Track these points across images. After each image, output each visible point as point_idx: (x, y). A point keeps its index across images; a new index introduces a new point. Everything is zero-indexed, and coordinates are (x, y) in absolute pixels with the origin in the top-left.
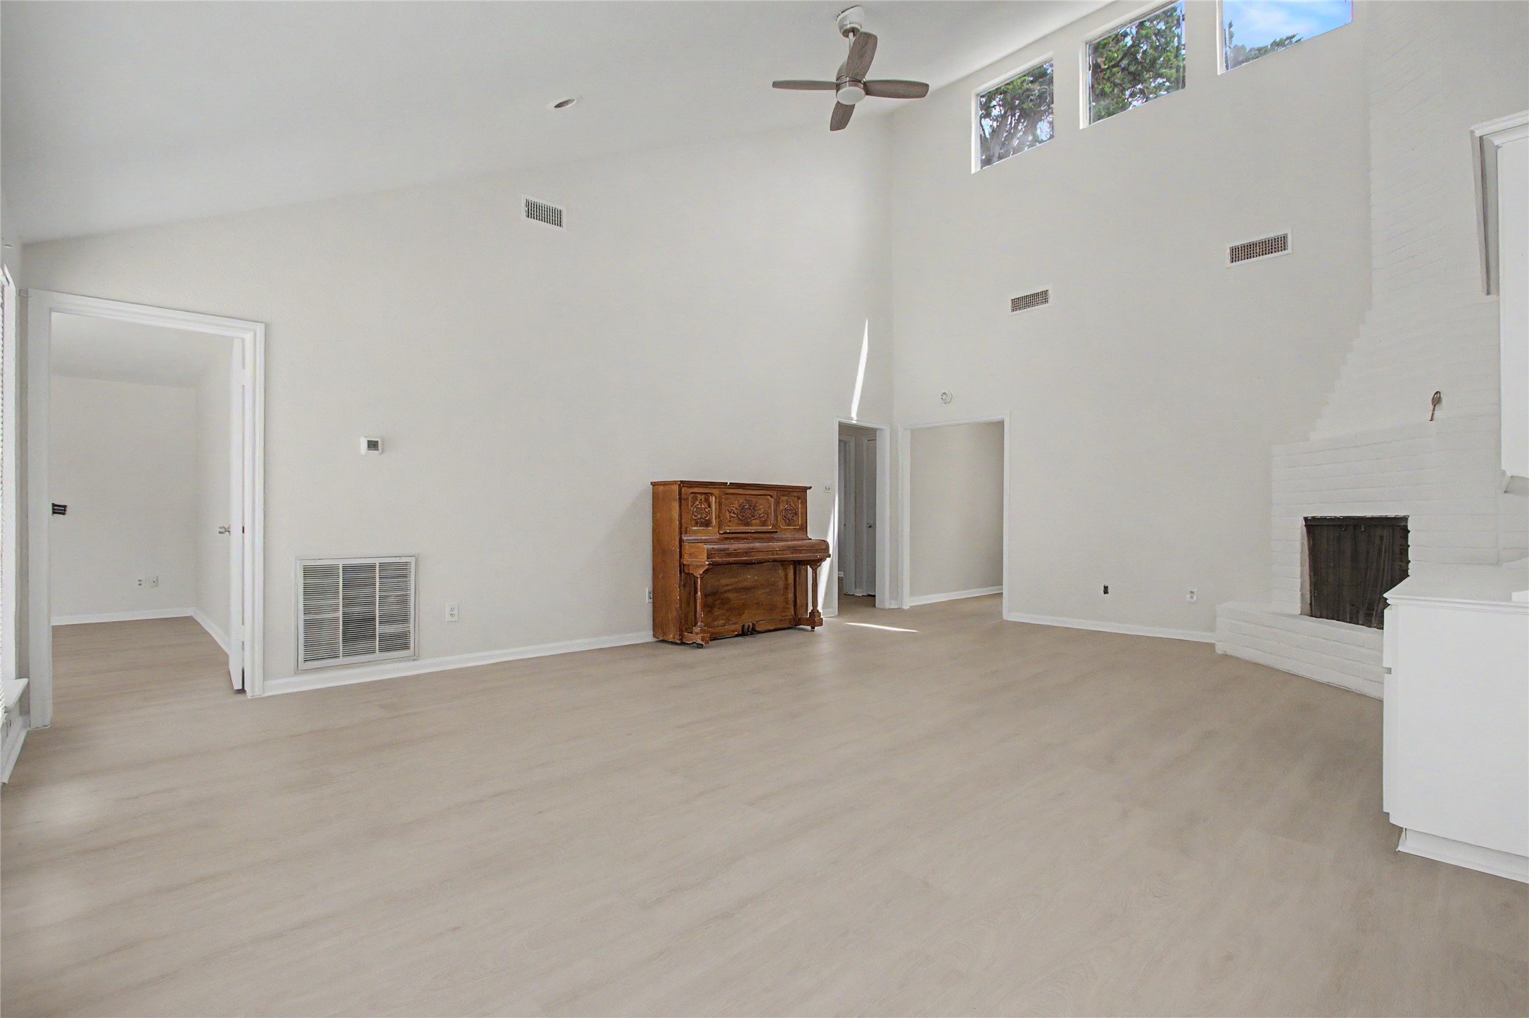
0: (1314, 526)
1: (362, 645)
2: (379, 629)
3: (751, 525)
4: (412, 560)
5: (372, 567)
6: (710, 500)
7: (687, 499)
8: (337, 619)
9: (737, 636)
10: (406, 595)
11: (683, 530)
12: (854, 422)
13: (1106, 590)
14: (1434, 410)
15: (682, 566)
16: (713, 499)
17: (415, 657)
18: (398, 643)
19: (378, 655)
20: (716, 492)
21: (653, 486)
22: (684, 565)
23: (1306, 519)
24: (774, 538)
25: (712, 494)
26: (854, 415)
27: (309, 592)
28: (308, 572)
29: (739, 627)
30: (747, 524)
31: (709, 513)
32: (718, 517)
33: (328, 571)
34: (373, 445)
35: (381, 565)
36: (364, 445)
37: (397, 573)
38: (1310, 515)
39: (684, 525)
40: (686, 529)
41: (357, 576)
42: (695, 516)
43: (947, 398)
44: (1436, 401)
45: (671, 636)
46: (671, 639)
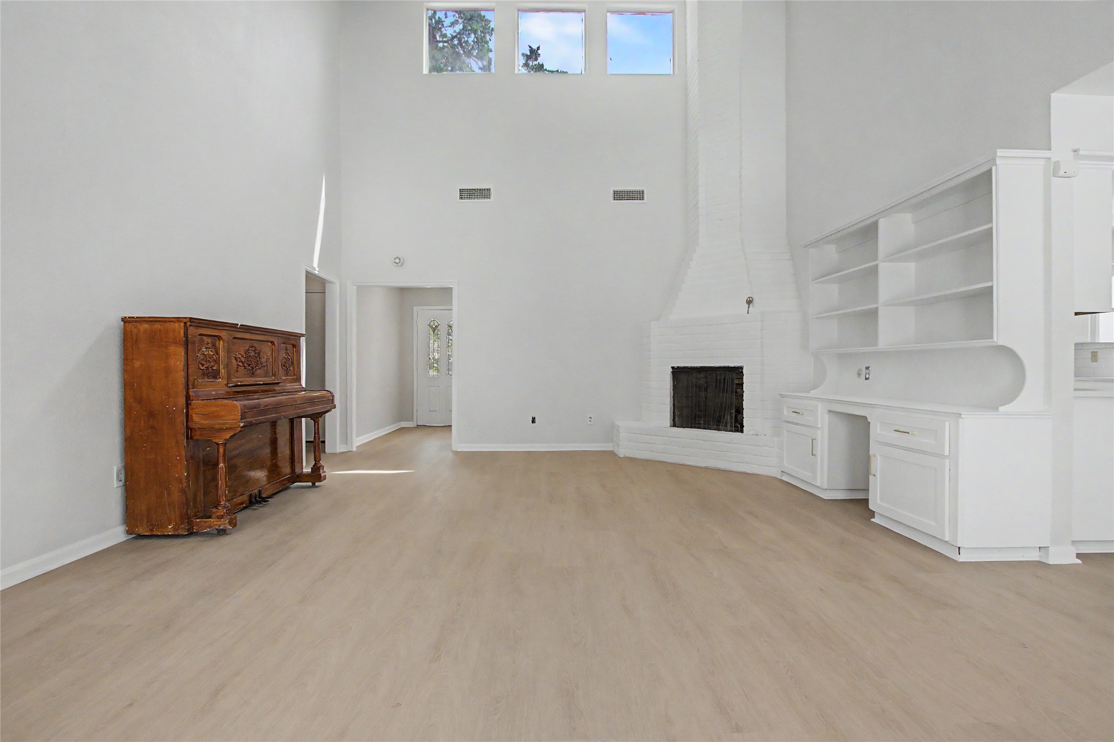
0: (677, 372)
3: (257, 376)
6: (217, 344)
7: (194, 343)
9: (245, 508)
11: (190, 383)
12: (317, 272)
13: (533, 421)
14: (749, 307)
15: (190, 432)
16: (221, 344)
20: (224, 334)
21: (125, 322)
22: (191, 429)
23: (673, 368)
24: (275, 390)
25: (219, 338)
26: (315, 265)
29: (245, 498)
30: (253, 375)
31: (217, 362)
32: (227, 366)
38: (676, 365)
39: (191, 378)
40: (194, 383)
42: (203, 365)
43: (399, 262)
44: (749, 302)
45: (170, 527)
46: (170, 532)
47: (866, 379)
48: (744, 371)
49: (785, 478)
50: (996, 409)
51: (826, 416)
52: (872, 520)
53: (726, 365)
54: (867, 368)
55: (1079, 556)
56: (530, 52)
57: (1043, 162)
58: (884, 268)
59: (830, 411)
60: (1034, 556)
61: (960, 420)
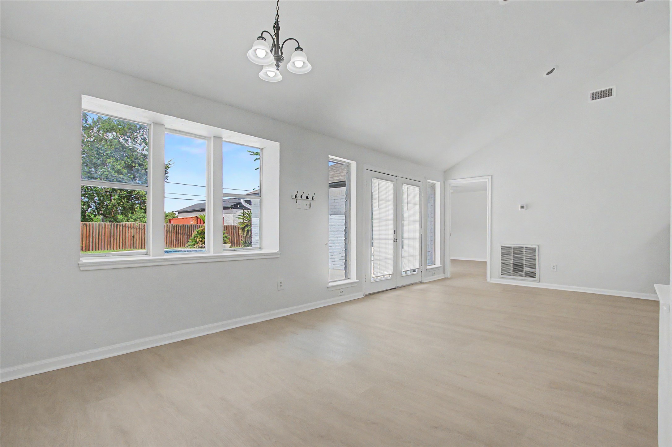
1: (519, 273)
2: (525, 269)
4: (537, 247)
5: (522, 248)
8: (510, 264)
10: (535, 259)
17: (539, 281)
18: (532, 275)
19: (524, 278)
27: (503, 254)
28: (503, 248)
33: (508, 248)
34: (522, 207)
35: (526, 247)
36: (520, 207)
37: (532, 250)
41: (518, 251)
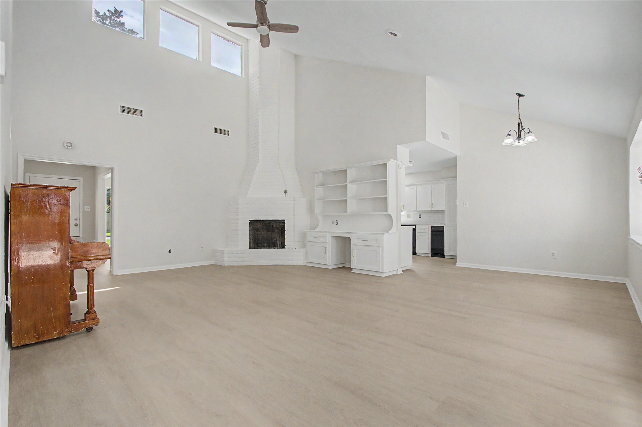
0: (252, 222)
13: (170, 251)
14: (285, 194)
23: (250, 220)
38: (252, 219)
43: (70, 146)
44: (285, 192)
45: (55, 333)
46: (55, 336)
47: (336, 224)
48: (286, 222)
49: (308, 264)
50: (388, 232)
51: (330, 239)
52: (352, 272)
53: (277, 219)
54: (337, 220)
55: (403, 271)
56: (114, 11)
57: (395, 163)
58: (349, 186)
59: (332, 236)
60: (395, 273)
61: (384, 236)
